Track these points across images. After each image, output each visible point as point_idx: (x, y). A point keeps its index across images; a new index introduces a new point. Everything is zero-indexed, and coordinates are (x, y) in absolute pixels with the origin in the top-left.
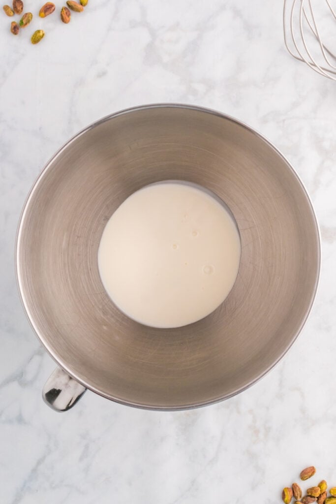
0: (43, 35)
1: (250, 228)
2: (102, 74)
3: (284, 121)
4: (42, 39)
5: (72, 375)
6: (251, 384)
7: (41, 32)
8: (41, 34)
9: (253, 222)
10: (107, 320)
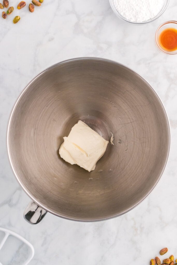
0: (20, 18)
1: (131, 122)
2: (51, 40)
3: (149, 63)
4: (19, 21)
5: (39, 205)
6: (136, 206)
7: (18, 17)
8: (18, 18)
9: (133, 119)
10: (56, 174)
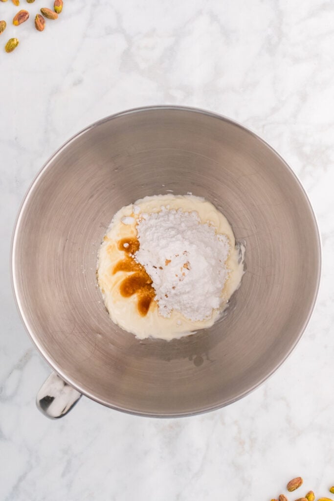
0: (17, 43)
4: (16, 48)
7: (15, 40)
10: (102, 328)
